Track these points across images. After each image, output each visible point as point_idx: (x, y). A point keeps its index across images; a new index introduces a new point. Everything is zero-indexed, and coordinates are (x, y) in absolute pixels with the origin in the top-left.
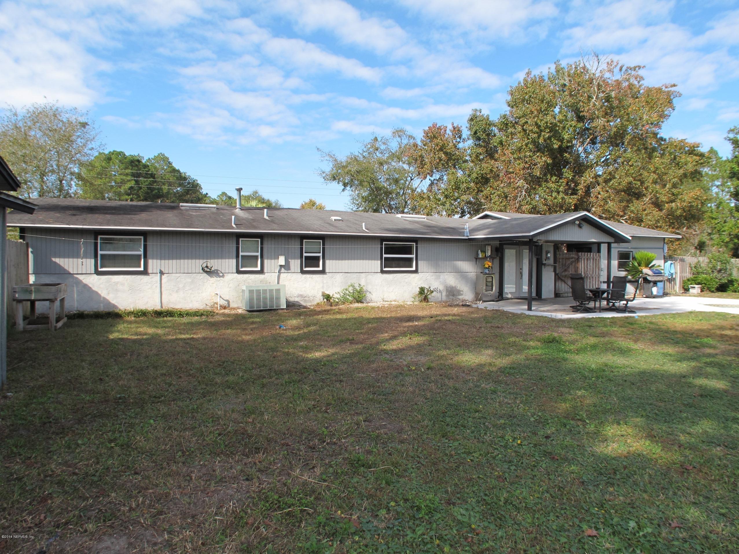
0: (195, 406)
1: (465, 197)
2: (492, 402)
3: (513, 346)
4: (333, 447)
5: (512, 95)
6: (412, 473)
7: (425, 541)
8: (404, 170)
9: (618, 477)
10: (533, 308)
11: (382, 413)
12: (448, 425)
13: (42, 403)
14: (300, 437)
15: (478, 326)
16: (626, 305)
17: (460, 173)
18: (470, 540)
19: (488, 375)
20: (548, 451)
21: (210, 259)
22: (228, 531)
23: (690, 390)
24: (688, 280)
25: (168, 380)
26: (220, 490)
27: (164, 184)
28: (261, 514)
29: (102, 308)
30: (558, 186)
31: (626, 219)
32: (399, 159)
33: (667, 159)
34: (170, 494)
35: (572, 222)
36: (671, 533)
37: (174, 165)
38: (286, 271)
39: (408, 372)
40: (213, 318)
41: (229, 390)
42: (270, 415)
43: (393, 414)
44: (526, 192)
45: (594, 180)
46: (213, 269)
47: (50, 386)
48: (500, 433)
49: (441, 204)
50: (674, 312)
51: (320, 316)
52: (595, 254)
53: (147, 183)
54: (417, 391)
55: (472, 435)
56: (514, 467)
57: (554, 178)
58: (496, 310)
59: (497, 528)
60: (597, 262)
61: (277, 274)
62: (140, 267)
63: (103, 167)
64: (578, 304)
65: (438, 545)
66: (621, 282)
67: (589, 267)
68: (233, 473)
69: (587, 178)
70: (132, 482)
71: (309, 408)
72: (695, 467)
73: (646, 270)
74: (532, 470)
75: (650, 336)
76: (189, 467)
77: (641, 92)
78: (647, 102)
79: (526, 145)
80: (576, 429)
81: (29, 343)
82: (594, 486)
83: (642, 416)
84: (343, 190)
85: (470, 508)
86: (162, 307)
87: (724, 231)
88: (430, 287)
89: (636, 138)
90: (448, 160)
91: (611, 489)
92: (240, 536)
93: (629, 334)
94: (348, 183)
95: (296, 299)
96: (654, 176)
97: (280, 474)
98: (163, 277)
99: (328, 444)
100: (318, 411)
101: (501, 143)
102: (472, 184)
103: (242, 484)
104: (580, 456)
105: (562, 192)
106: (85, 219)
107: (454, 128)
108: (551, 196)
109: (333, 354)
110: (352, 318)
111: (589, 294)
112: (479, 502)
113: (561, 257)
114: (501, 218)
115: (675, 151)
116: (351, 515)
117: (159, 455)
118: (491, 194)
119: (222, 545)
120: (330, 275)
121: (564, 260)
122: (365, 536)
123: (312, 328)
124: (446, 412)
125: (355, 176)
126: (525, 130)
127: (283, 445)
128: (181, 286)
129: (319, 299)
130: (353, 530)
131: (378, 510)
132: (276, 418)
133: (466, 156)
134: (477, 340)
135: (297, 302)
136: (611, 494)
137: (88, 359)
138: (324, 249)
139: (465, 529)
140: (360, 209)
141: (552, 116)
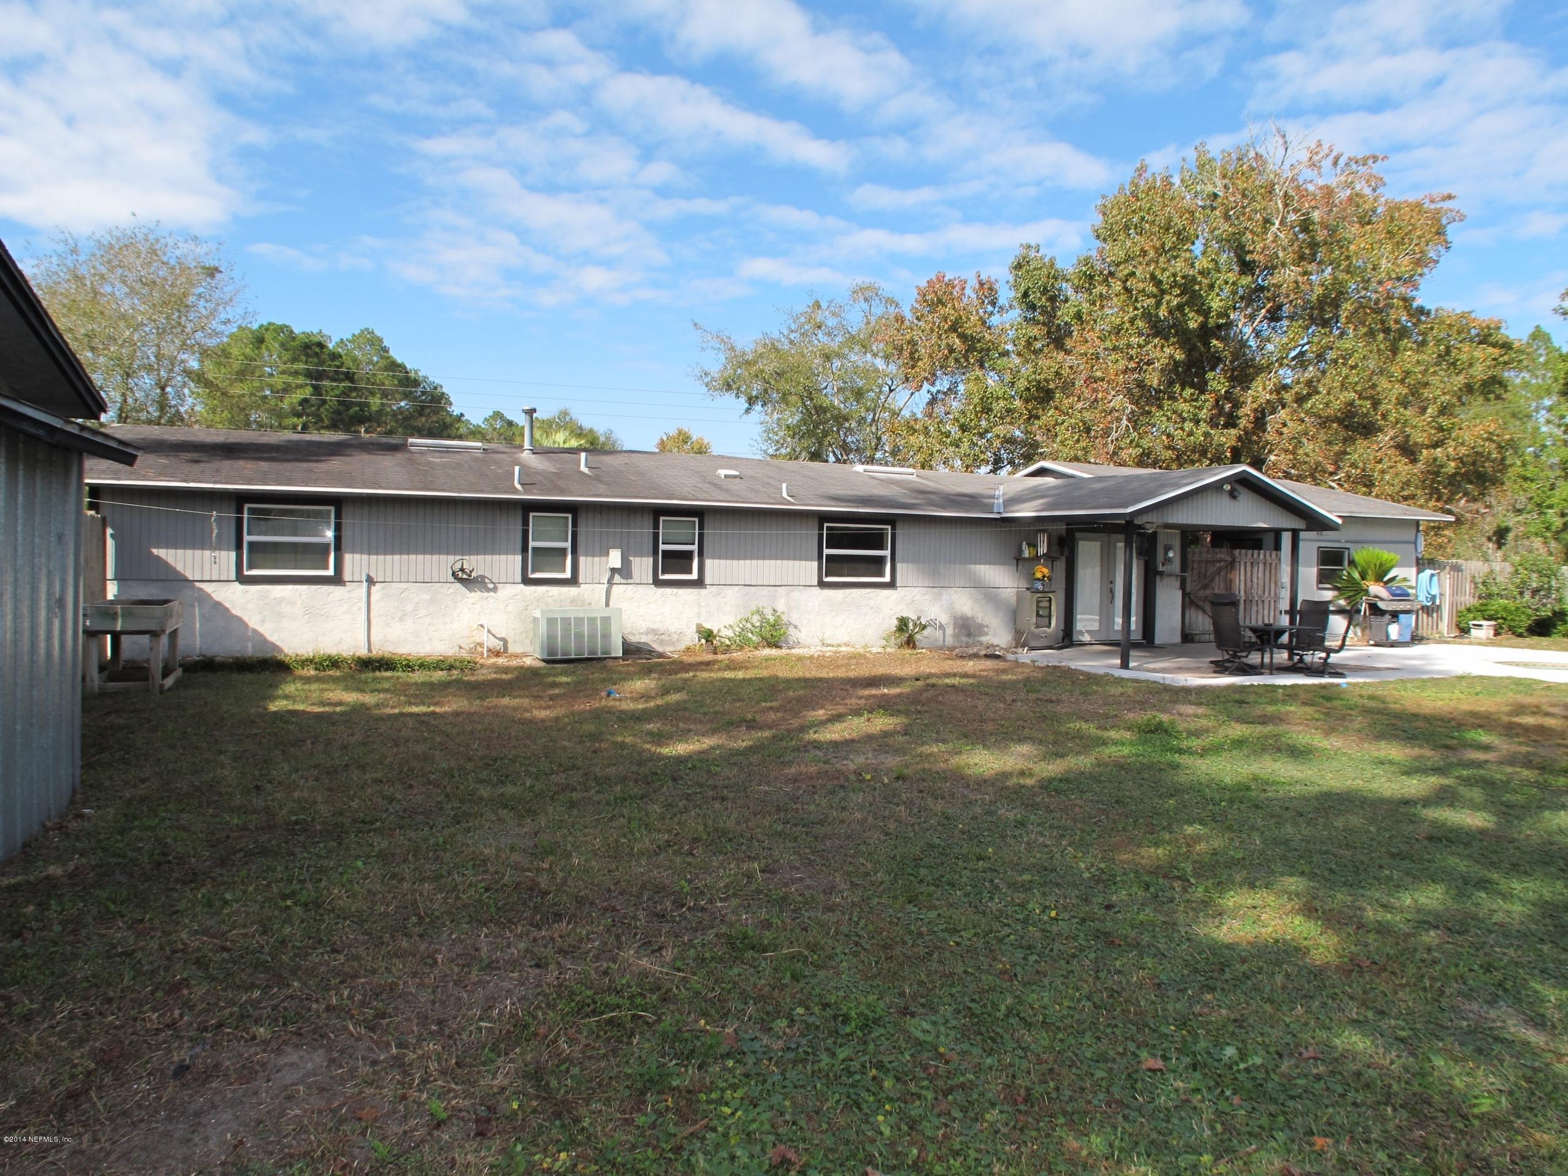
0: (441, 840)
1: (1000, 430)
2: (1012, 842)
3: (1074, 738)
4: (699, 914)
5: (1104, 214)
6: (842, 962)
7: (852, 1069)
8: (877, 370)
9: (1227, 976)
10: (1131, 665)
11: (797, 857)
12: (922, 881)
13: (150, 828)
14: (639, 896)
15: (1009, 699)
16: (1326, 659)
17: (991, 380)
18: (932, 1070)
19: (1016, 793)
20: (1103, 930)
21: (470, 554)
22: (502, 1046)
23: (1411, 827)
24: (1469, 610)
25: (388, 791)
26: (488, 982)
27: (373, 394)
28: (562, 1020)
29: (250, 651)
30: (1196, 407)
31: (1339, 480)
32: (865, 347)
33: (1430, 353)
34: (397, 985)
35: (1217, 486)
36: (1297, 1067)
37: (392, 353)
38: (624, 581)
39: (856, 785)
40: (473, 675)
41: (505, 811)
42: (583, 858)
43: (818, 860)
44: (1129, 420)
45: (1274, 396)
46: (474, 574)
47: (162, 798)
48: (1019, 897)
49: (951, 445)
50: (1425, 677)
51: (691, 674)
52: (1268, 553)
53: (337, 392)
54: (870, 819)
55: (965, 900)
56: (1035, 957)
57: (1188, 392)
58: (1055, 667)
59: (984, 1055)
60: (1273, 569)
61: (606, 586)
62: (326, 568)
63: (246, 358)
64: (1227, 657)
65: (874, 1078)
66: (1319, 613)
67: (1255, 580)
68: (512, 954)
69: (1259, 392)
70: (328, 965)
71: (658, 847)
72: (1376, 963)
73: (1375, 589)
74: (1068, 963)
75: (1360, 723)
76: (430, 943)
77: (1379, 210)
78: (1389, 232)
79: (1132, 321)
80: (1166, 894)
81: (113, 716)
82: (1179, 991)
83: (1302, 873)
84: (748, 411)
85: (941, 1021)
86: (370, 650)
87: (1550, 507)
88: (919, 618)
89: (1364, 308)
90: (967, 351)
91: (1209, 997)
92: (523, 1053)
93: (1317, 720)
94: (757, 397)
95: (644, 639)
96: (1399, 390)
97: (597, 958)
98: (373, 589)
99: (689, 909)
100: (675, 853)
101: (1078, 316)
102: (1018, 403)
103: (528, 973)
104: (1163, 940)
105: (1205, 421)
106: (218, 471)
107: (982, 284)
108: (1182, 429)
109: (712, 748)
110: (756, 679)
111: (1249, 636)
112: (959, 1012)
113: (1196, 558)
114: (1072, 477)
115: (1449, 336)
116: (724, 1027)
117: (374, 923)
118: (1057, 424)
119: (492, 1067)
120: (714, 589)
121: (1203, 565)
122: (745, 1060)
123: (674, 697)
124: (921, 859)
125: (773, 382)
126: (1128, 291)
127: (606, 909)
128: (409, 608)
129: (691, 638)
130: (723, 1049)
131: (773, 1020)
132: (593, 863)
133: (1005, 343)
134: (1002, 726)
135: (645, 643)
136: (1207, 1004)
137: (232, 749)
138: (701, 536)
139: (927, 1054)
140: (783, 451)
141: (1185, 261)
